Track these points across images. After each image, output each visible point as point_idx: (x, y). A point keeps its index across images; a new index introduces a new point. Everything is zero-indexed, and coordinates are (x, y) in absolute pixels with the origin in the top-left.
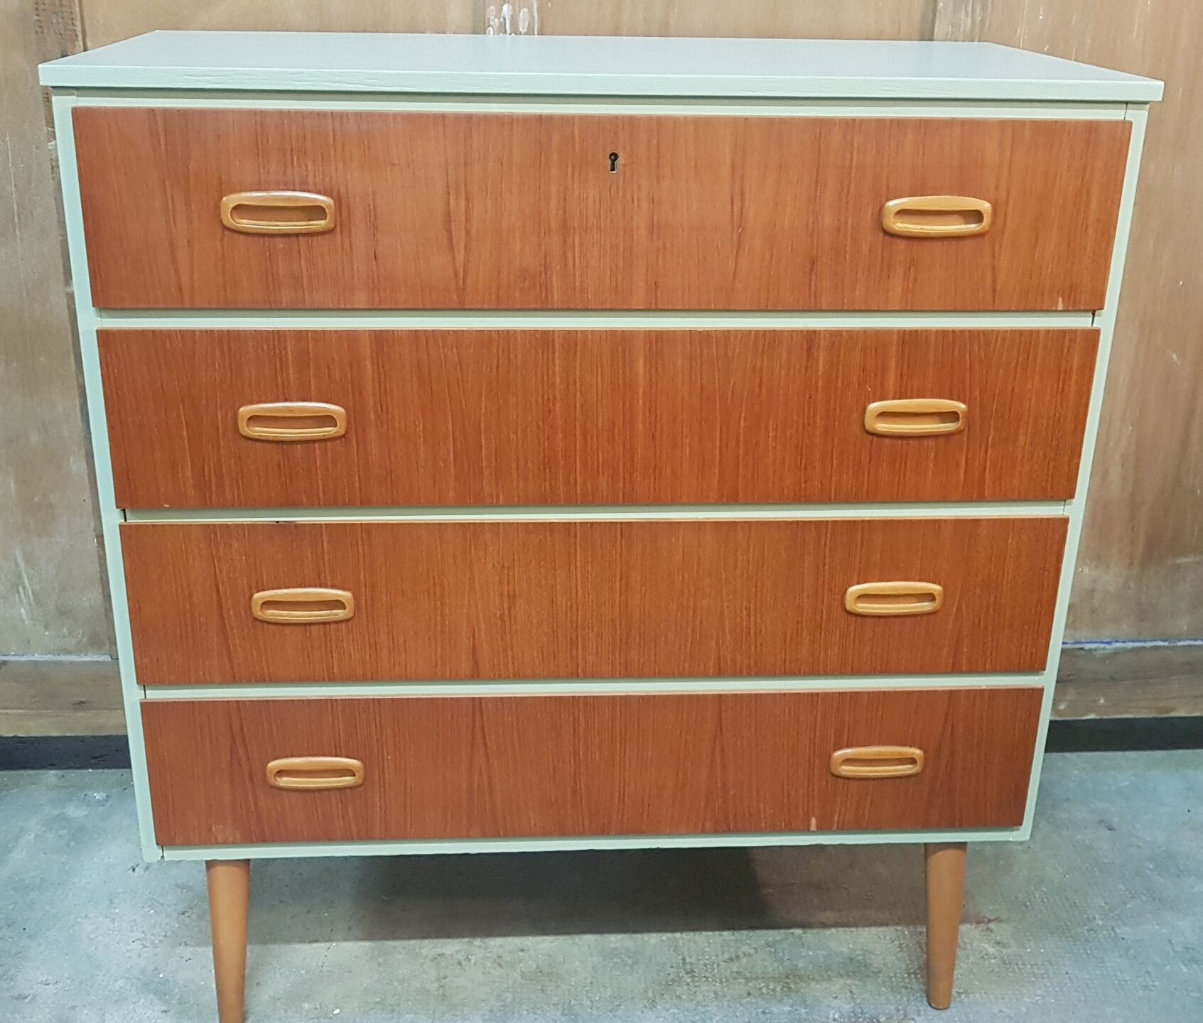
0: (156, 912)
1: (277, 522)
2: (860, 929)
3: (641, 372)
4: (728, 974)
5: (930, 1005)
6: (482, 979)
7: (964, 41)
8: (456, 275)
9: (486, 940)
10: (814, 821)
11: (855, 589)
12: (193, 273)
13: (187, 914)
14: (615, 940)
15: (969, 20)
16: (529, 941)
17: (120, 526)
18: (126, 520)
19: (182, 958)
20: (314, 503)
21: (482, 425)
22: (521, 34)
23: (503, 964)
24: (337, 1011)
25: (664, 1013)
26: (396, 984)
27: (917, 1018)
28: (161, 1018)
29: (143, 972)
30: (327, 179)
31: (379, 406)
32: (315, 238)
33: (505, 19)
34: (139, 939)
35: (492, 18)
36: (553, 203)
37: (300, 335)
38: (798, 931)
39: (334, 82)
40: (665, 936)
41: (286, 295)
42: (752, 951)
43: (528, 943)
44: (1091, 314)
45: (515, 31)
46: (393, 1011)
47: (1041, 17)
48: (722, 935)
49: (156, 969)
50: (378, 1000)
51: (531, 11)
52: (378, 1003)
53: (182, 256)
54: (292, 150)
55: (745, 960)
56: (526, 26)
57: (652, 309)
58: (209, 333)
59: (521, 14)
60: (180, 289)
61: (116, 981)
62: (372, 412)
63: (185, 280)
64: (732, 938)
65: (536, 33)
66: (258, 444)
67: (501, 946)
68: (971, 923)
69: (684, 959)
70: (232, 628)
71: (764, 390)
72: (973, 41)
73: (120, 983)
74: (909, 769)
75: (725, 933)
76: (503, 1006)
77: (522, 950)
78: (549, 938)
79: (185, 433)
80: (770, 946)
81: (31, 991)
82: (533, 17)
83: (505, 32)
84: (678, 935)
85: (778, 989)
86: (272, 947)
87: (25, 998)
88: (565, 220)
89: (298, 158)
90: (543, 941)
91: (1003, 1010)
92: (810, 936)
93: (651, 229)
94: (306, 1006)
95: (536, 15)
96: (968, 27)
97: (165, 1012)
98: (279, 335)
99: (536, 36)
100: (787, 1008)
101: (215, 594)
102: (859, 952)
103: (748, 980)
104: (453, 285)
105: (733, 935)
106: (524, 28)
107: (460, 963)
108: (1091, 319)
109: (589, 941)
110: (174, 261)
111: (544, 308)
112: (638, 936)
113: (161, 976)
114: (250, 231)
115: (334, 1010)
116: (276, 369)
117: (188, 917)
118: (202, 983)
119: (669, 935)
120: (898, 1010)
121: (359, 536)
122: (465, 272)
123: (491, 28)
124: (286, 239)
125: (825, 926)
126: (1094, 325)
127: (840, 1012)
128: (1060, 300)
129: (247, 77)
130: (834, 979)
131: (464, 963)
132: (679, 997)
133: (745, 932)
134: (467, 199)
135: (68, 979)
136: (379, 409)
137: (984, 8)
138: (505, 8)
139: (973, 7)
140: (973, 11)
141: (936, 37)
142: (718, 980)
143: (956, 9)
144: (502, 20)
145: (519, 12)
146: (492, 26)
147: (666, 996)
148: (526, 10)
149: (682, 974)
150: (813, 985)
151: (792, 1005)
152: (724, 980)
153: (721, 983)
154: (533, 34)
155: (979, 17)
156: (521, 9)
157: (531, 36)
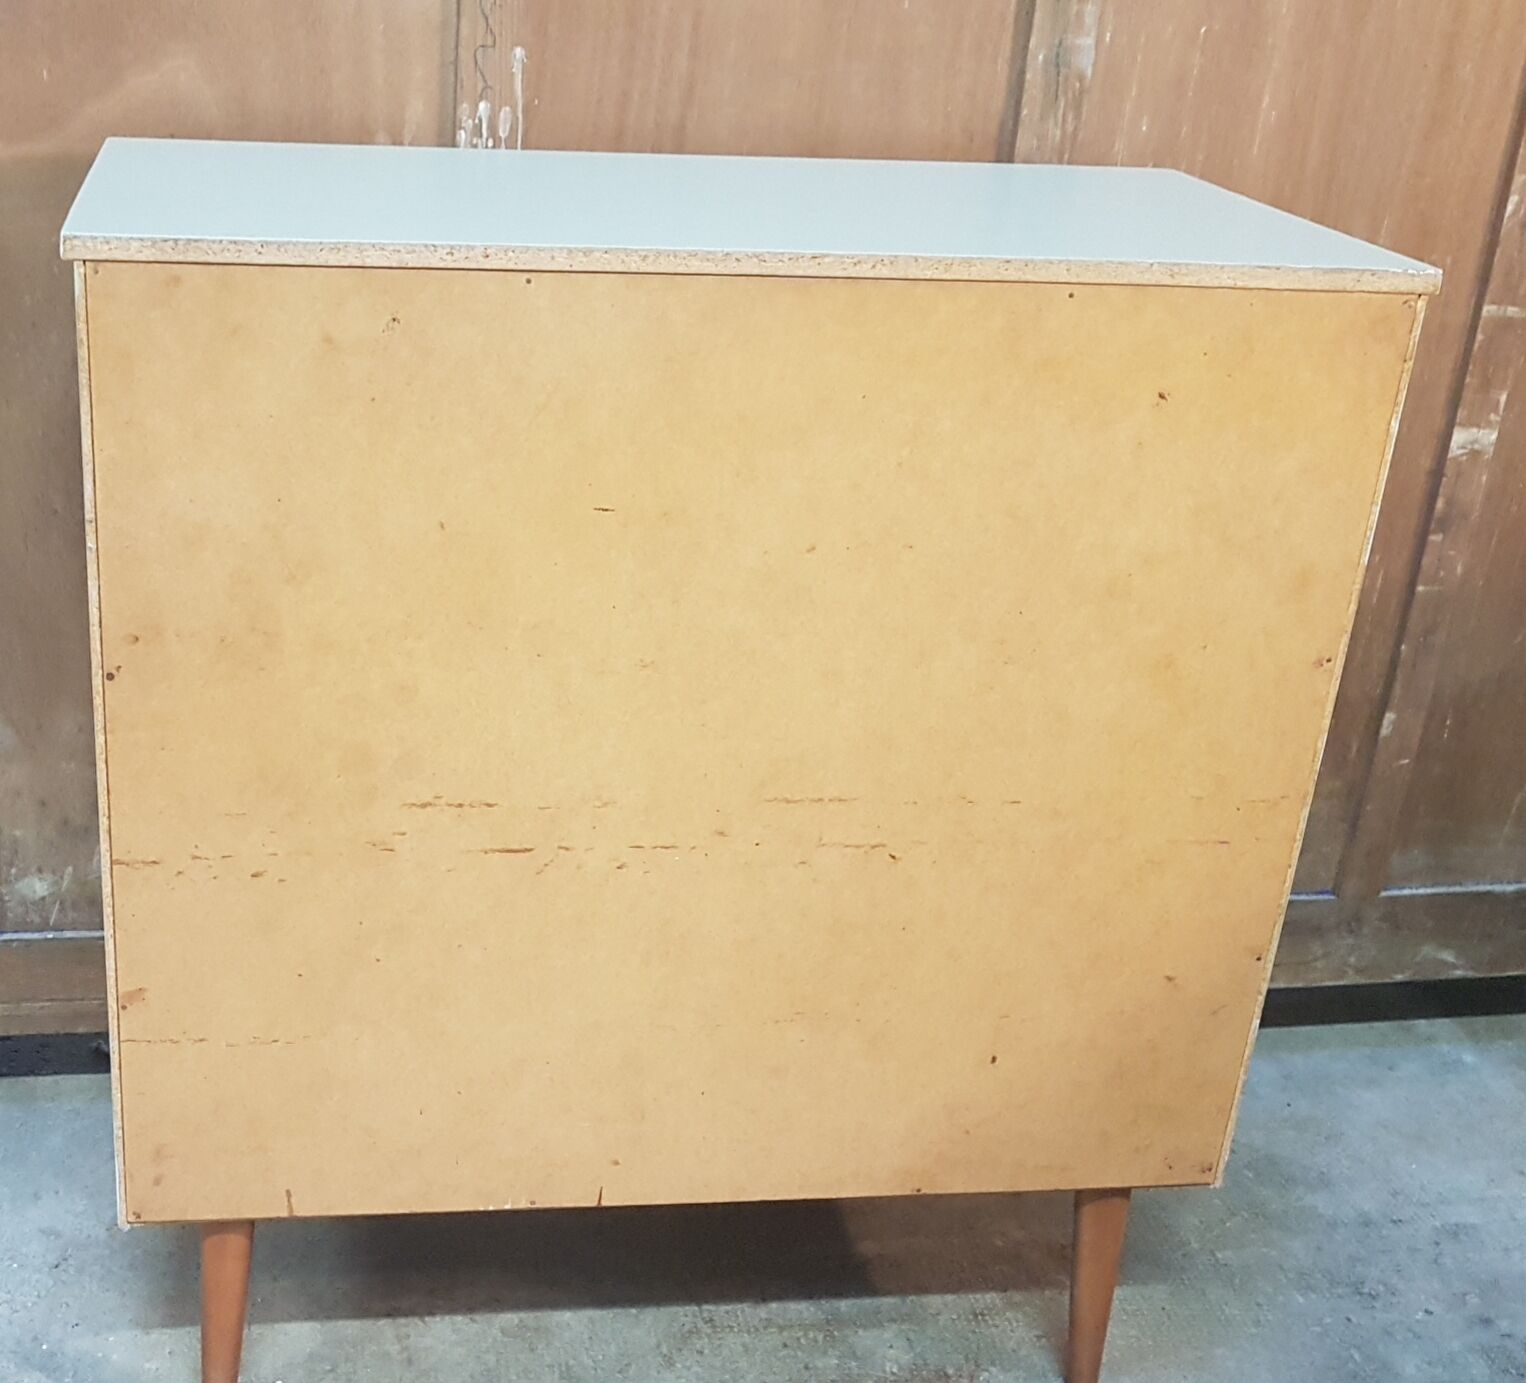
4: (756, 1322)
13: (61, 1268)
15: (1059, 132)
19: (66, 1323)
22: (500, 145)
25: (685, 1373)
29: (19, 1343)
33: (480, 120)
35: (465, 118)
45: (493, 136)
47: (1145, 129)
49: (35, 1339)
51: (514, 112)
56: (508, 133)
59: (502, 114)
82: (516, 118)
83: (481, 138)
85: (820, 1338)
95: (520, 116)
96: (1058, 138)
100: (834, 1362)
106: (504, 132)
113: (44, 1347)
117: (64, 1271)
123: (462, 136)
132: (701, 1353)
137: (1078, 117)
138: (482, 106)
139: (1064, 115)
140: (1064, 120)
141: (1017, 158)
142: (744, 1329)
143: (1043, 118)
144: (477, 121)
145: (500, 111)
146: (464, 128)
147: (685, 1352)
148: (508, 109)
149: (700, 1324)
150: (861, 1332)
151: (839, 1358)
152: (752, 1330)
153: (749, 1332)
154: (516, 148)
155: (1070, 128)
156: (500, 108)
157: (513, 151)
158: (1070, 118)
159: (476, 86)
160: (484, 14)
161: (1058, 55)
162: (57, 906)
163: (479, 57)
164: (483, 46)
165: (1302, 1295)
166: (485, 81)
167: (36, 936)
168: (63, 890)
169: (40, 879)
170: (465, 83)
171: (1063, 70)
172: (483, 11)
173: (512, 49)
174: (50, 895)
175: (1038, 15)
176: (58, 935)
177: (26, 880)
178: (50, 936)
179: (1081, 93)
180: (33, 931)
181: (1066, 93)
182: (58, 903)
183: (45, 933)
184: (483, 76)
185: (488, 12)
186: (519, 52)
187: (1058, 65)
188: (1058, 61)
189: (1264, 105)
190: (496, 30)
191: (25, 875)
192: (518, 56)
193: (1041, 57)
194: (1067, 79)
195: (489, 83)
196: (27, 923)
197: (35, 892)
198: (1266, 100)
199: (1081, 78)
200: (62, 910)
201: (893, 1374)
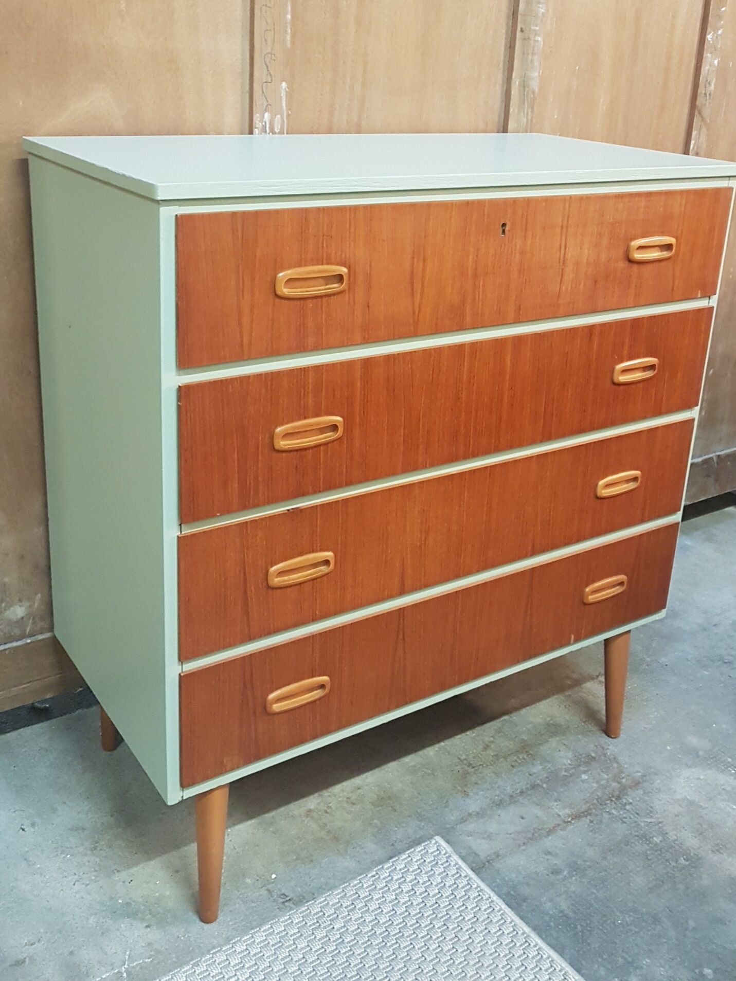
0: (72, 855)
1: (288, 510)
2: (537, 704)
3: (509, 365)
4: (491, 758)
5: (611, 738)
6: (349, 817)
7: (522, 132)
8: (414, 313)
9: (330, 789)
10: (573, 637)
11: (602, 483)
12: (252, 333)
13: (98, 848)
14: (410, 760)
15: (525, 120)
16: (357, 781)
17: (178, 537)
18: (181, 532)
19: (124, 882)
20: (317, 490)
21: (421, 414)
22: (276, 134)
23: (354, 801)
24: (274, 876)
25: (477, 797)
26: (297, 842)
27: (609, 747)
28: (149, 932)
29: (102, 904)
30: (343, 256)
31: (362, 412)
32: (332, 297)
33: (265, 123)
34: (77, 881)
35: (258, 122)
36: (471, 258)
37: (318, 368)
38: (506, 717)
39: (353, 186)
40: (437, 747)
41: (311, 340)
42: (492, 739)
43: (358, 782)
44: (708, 298)
45: (274, 133)
46: (312, 861)
47: (556, 117)
48: (467, 735)
49: (111, 898)
50: (295, 857)
51: (282, 118)
52: (296, 859)
53: (246, 321)
54: (323, 236)
55: (492, 746)
56: (279, 127)
57: (518, 321)
58: (259, 376)
59: (276, 119)
60: (242, 345)
61: (88, 919)
62: (358, 416)
63: (246, 339)
64: (474, 734)
65: (285, 132)
66: (284, 454)
67: (343, 791)
68: (589, 681)
69: (459, 758)
70: (252, 599)
71: (568, 366)
72: (527, 132)
73: (92, 920)
74: (618, 589)
75: (468, 733)
76: (379, 830)
77: (359, 789)
78: (369, 774)
79: (236, 456)
80: (499, 732)
81: (25, 955)
82: (283, 121)
83: (266, 132)
84: (442, 744)
85: (525, 757)
86: (186, 848)
87: (23, 961)
88: (476, 269)
89: (327, 241)
90: (366, 777)
91: (646, 726)
92: (515, 717)
93: (519, 271)
94: (248, 881)
95: (285, 120)
96: (525, 123)
97: (147, 927)
98: (304, 370)
99: (285, 135)
100: (540, 767)
101: (242, 575)
102: (548, 719)
103: (505, 758)
104: (412, 320)
105: (473, 733)
106: (278, 129)
107: (326, 812)
108: (708, 301)
109: (393, 765)
110: (240, 325)
111: (461, 327)
112: (420, 753)
113: (120, 901)
114: (295, 297)
115: (271, 877)
116: (300, 396)
117: (101, 850)
118: (157, 894)
119: (437, 746)
120: (596, 746)
121: (340, 509)
122: (419, 311)
123: (256, 130)
124: (315, 300)
125: (517, 709)
126: (710, 304)
127: (568, 758)
128: (699, 292)
129: (300, 185)
130: (550, 740)
131: (329, 811)
132: (476, 783)
133: (478, 728)
134: (424, 261)
135: (46, 933)
136: (362, 414)
137: (532, 111)
138: (267, 115)
139: (527, 111)
140: (527, 114)
141: (509, 130)
142: (489, 764)
143: (519, 113)
144: (264, 123)
145: (275, 118)
146: (257, 128)
147: (469, 786)
148: (279, 116)
149: (466, 768)
150: (541, 747)
151: (541, 764)
152: (492, 763)
153: (492, 765)
154: (284, 134)
155: (530, 118)
156: (276, 115)
157: (283, 135)
158: (530, 114)
159: (263, 105)
160: (266, 64)
161: (524, 81)
162: (31, 621)
163: (264, 89)
164: (266, 82)
165: (705, 670)
166: (267, 101)
167: (19, 643)
168: (34, 610)
169: (20, 606)
170: (257, 103)
171: (526, 89)
172: (265, 62)
173: (281, 84)
174: (27, 615)
175: (516, 62)
176: (33, 639)
177: (12, 609)
178: (29, 641)
179: (534, 100)
180: (17, 641)
181: (527, 99)
182: (32, 618)
183: (24, 640)
184: (266, 98)
185: (268, 64)
186: (284, 85)
187: (524, 87)
188: (524, 85)
189: (601, 103)
190: (272, 73)
191: (11, 606)
192: (283, 88)
193: (517, 83)
194: (528, 93)
195: (270, 102)
196: (12, 636)
197: (17, 615)
198: (602, 100)
199: (534, 93)
200: (34, 623)
201: (570, 764)
